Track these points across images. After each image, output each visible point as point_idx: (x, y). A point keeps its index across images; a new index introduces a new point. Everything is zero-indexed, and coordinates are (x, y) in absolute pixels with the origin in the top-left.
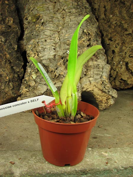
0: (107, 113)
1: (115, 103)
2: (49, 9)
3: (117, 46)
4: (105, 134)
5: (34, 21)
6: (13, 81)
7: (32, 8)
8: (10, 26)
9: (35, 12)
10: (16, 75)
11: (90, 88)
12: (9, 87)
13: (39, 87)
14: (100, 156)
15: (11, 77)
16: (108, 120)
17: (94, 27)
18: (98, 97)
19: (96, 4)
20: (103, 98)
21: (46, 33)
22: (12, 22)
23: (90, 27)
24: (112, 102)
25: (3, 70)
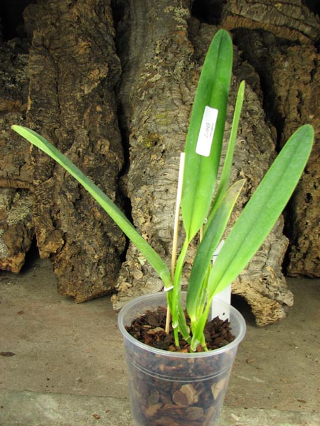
0: (272, 332)
1: (287, 316)
2: (177, 120)
3: (317, 185)
4: (254, 377)
5: (149, 145)
6: (105, 262)
7: (146, 117)
8: (103, 155)
9: (150, 126)
10: (112, 250)
11: (240, 289)
12: (98, 274)
13: (149, 282)
14: (226, 420)
15: (102, 254)
16: (270, 349)
17: (261, 161)
18: (255, 303)
19: (281, 86)
20: (265, 305)
21: (168, 174)
22: (107, 148)
23: (253, 163)
24: (280, 313)
25: (88, 242)
